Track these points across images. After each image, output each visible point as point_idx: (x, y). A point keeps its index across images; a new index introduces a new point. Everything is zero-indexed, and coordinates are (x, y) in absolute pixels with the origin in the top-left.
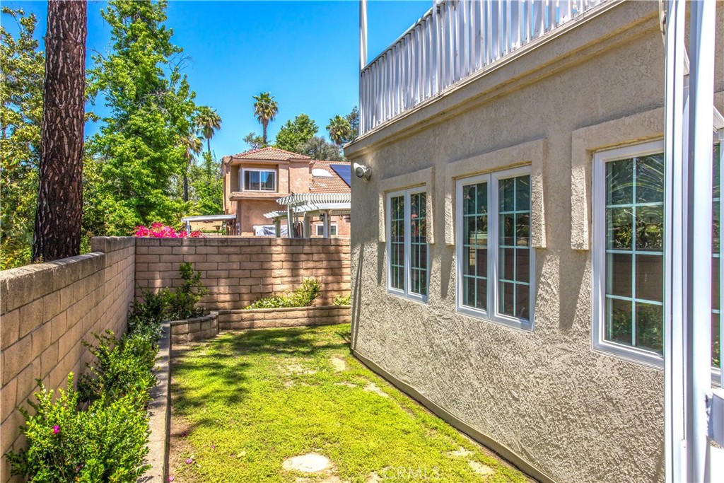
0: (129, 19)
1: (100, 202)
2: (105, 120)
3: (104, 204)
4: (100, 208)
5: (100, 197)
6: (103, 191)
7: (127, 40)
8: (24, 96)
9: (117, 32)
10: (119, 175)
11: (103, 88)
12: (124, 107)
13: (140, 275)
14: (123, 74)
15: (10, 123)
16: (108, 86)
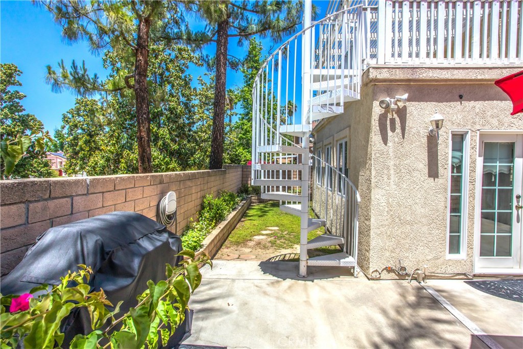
0: (251, 70)
1: (237, 151)
2: (240, 114)
3: (238, 151)
4: (237, 153)
5: (237, 149)
6: (238, 146)
7: (250, 79)
8: (210, 107)
9: (246, 76)
10: (245, 139)
11: (239, 101)
12: (247, 109)
13: (244, 179)
14: (247, 94)
15: (205, 119)
16: (242, 100)
